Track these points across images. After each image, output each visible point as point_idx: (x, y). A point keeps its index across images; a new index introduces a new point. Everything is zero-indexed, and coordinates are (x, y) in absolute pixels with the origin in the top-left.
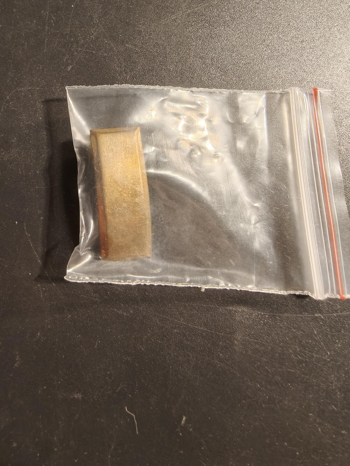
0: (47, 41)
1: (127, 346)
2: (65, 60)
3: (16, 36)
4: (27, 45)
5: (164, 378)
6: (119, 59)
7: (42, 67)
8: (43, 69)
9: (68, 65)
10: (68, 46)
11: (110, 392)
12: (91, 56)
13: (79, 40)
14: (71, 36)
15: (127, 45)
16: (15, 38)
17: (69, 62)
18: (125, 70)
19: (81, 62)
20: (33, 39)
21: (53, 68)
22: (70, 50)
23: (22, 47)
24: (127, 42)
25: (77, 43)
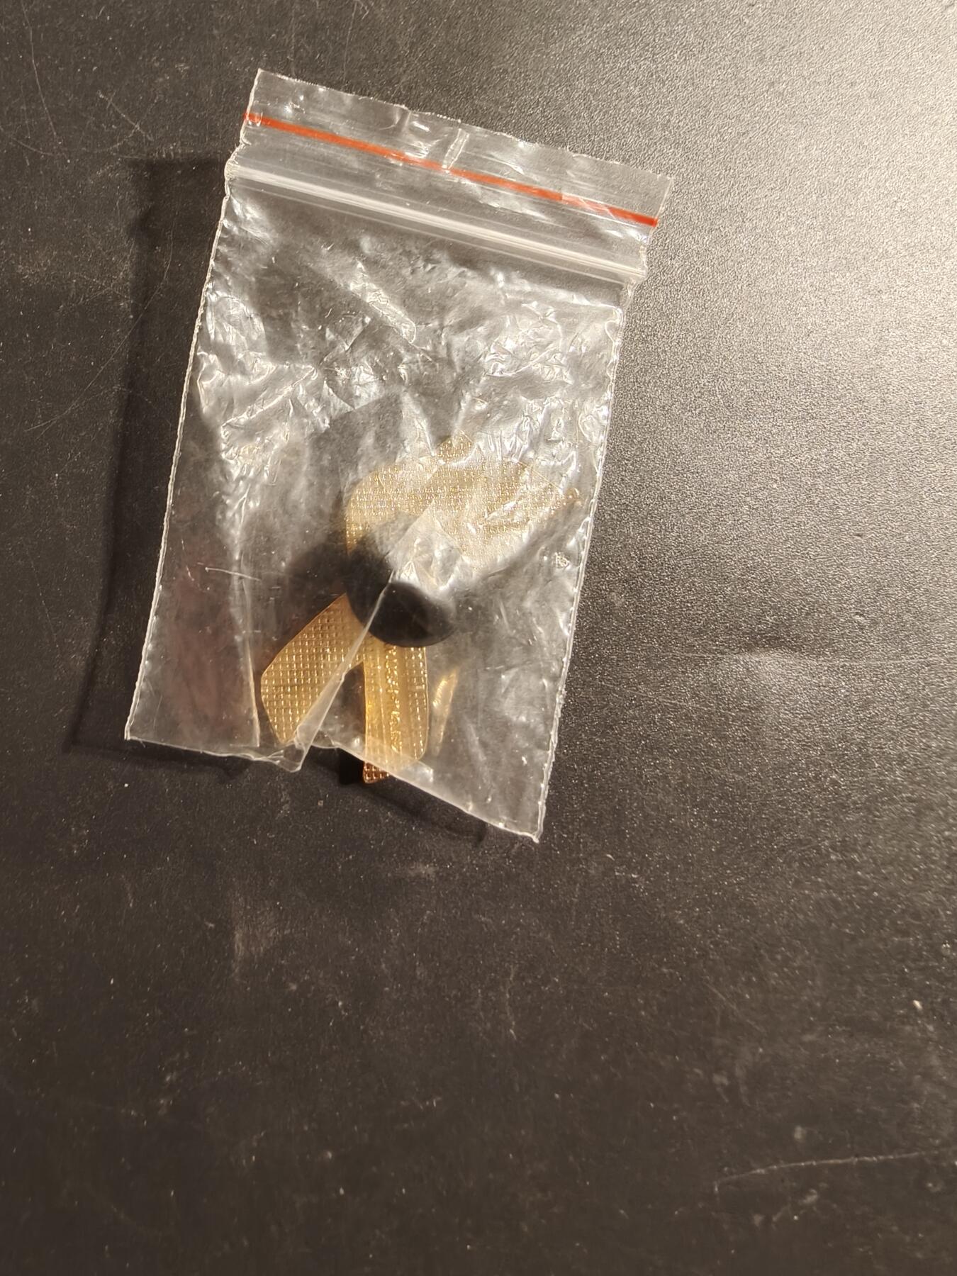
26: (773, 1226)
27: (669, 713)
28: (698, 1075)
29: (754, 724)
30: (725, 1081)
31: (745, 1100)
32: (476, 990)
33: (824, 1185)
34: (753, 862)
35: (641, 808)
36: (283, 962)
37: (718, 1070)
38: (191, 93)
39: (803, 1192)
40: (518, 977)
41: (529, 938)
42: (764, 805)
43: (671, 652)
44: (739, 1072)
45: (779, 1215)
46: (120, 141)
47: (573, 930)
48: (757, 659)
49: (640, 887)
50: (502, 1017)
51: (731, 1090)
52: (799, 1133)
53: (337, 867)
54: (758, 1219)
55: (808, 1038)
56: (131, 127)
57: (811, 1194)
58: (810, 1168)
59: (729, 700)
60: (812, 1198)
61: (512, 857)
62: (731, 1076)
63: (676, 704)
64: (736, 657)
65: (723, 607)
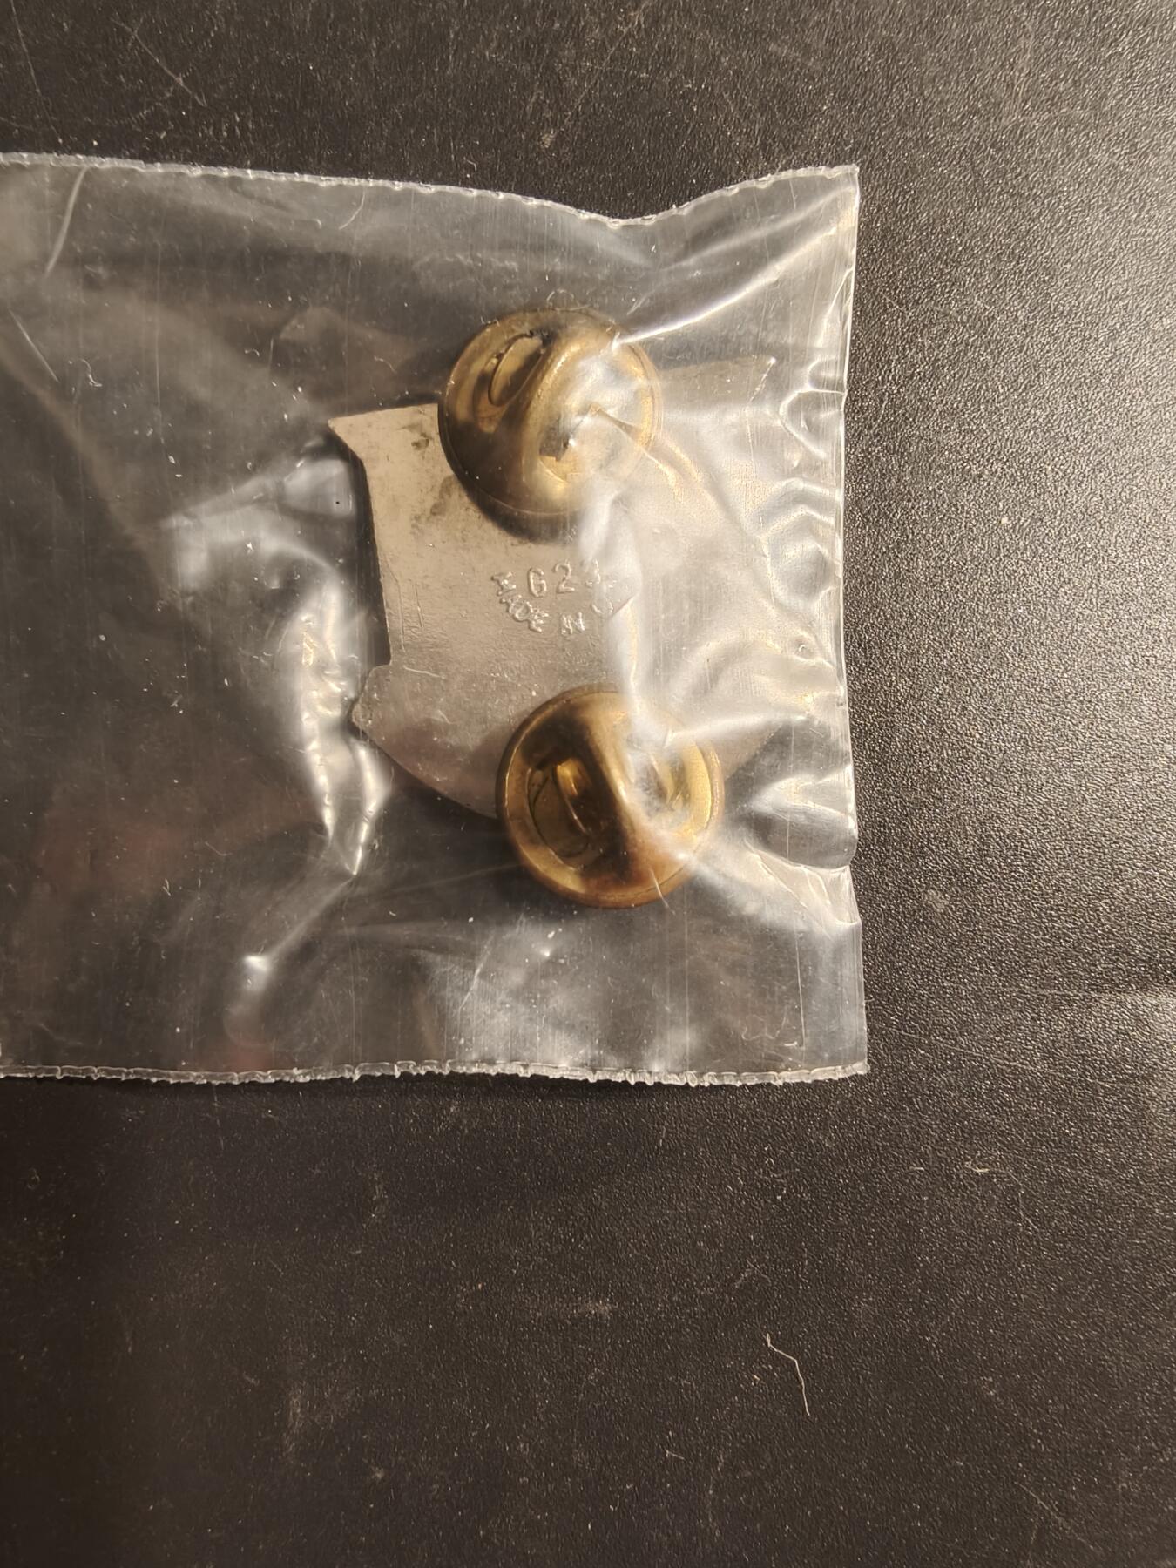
0: (457, 34)
1: (771, 1137)
2: (530, 109)
3: (332, 15)
4: (379, 48)
5: (900, 1234)
6: (743, 101)
7: (439, 137)
8: (444, 144)
9: (542, 125)
10: (541, 50)
11: (709, 1291)
12: (633, 93)
13: (584, 27)
14: (553, 13)
15: (772, 47)
16: (330, 21)
17: (548, 114)
18: (764, 145)
19: (595, 114)
20: (399, 27)
21: (482, 139)
22: (549, 68)
23: (359, 57)
24: (773, 36)
25: (578, 40)
27: (1004, 1081)
29: (1138, 1101)
34: (1114, 1308)
35: (945, 1223)
36: (365, 1437)
38: (273, 20)
42: (1139, 1225)
43: (1018, 986)
46: (148, 106)
48: (1154, 1002)
49: (932, 1341)
53: (457, 1299)
56: (169, 82)
59: (1102, 1062)
61: (733, 1293)
63: (1016, 1068)
64: (1121, 997)
65: (1109, 920)
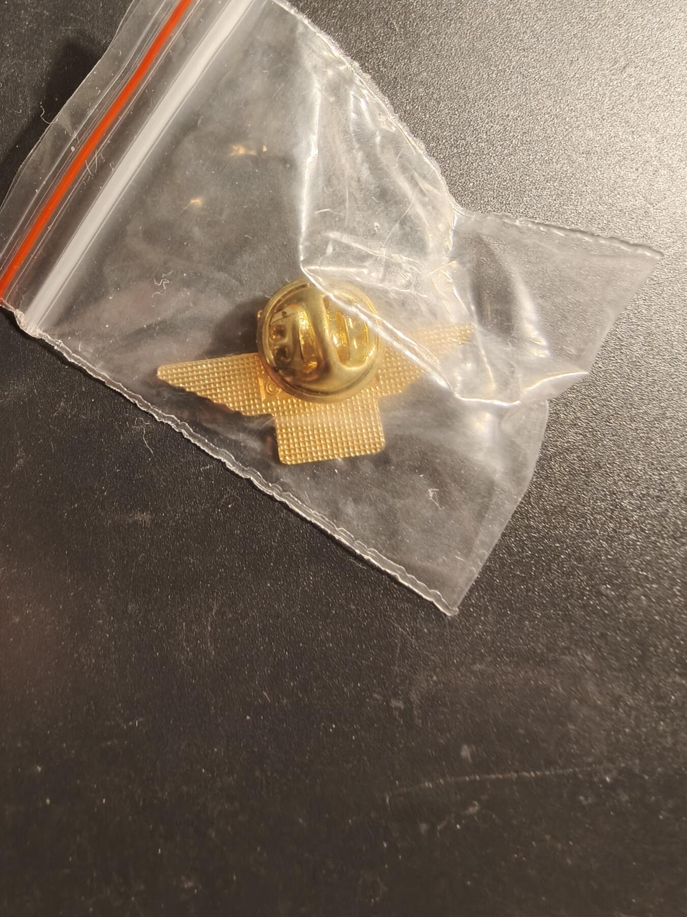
26: (438, 834)
28: (376, 699)
30: (400, 704)
31: (419, 722)
32: (181, 624)
33: (484, 797)
37: (395, 695)
39: (466, 804)
40: (221, 613)
41: (232, 577)
44: (414, 697)
45: (443, 824)
47: (272, 571)
50: (203, 646)
51: (406, 713)
52: (466, 752)
54: (424, 827)
55: (477, 667)
57: (474, 805)
58: (473, 782)
60: (474, 809)
62: (407, 701)
